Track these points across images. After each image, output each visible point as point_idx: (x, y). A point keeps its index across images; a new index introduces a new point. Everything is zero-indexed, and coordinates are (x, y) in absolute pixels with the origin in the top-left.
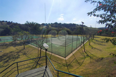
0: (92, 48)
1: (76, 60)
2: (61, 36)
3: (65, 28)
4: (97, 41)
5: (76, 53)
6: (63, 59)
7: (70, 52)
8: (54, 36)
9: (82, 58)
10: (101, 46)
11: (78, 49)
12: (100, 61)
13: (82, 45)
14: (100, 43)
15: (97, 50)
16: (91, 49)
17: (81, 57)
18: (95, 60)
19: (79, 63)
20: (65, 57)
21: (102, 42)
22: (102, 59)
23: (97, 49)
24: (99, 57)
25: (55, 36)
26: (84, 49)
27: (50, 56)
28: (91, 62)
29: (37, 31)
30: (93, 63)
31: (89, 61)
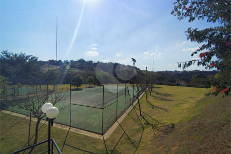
0: (153, 107)
1: (126, 136)
2: (93, 87)
3: (100, 70)
4: (158, 94)
5: (124, 121)
6: (98, 140)
7: (112, 119)
8: (76, 87)
9: (138, 131)
10: (166, 102)
11: (128, 111)
12: (171, 132)
13: (134, 104)
14: (163, 97)
15: (161, 110)
16: (151, 109)
17: (136, 127)
18: (162, 131)
19: (133, 143)
20: (101, 132)
21: (166, 96)
22: (173, 126)
23: (161, 108)
24: (167, 124)
25: (79, 88)
26: (140, 111)
27: (65, 136)
28: (155, 137)
29: (34, 75)
30: (160, 139)
31: (152, 135)
